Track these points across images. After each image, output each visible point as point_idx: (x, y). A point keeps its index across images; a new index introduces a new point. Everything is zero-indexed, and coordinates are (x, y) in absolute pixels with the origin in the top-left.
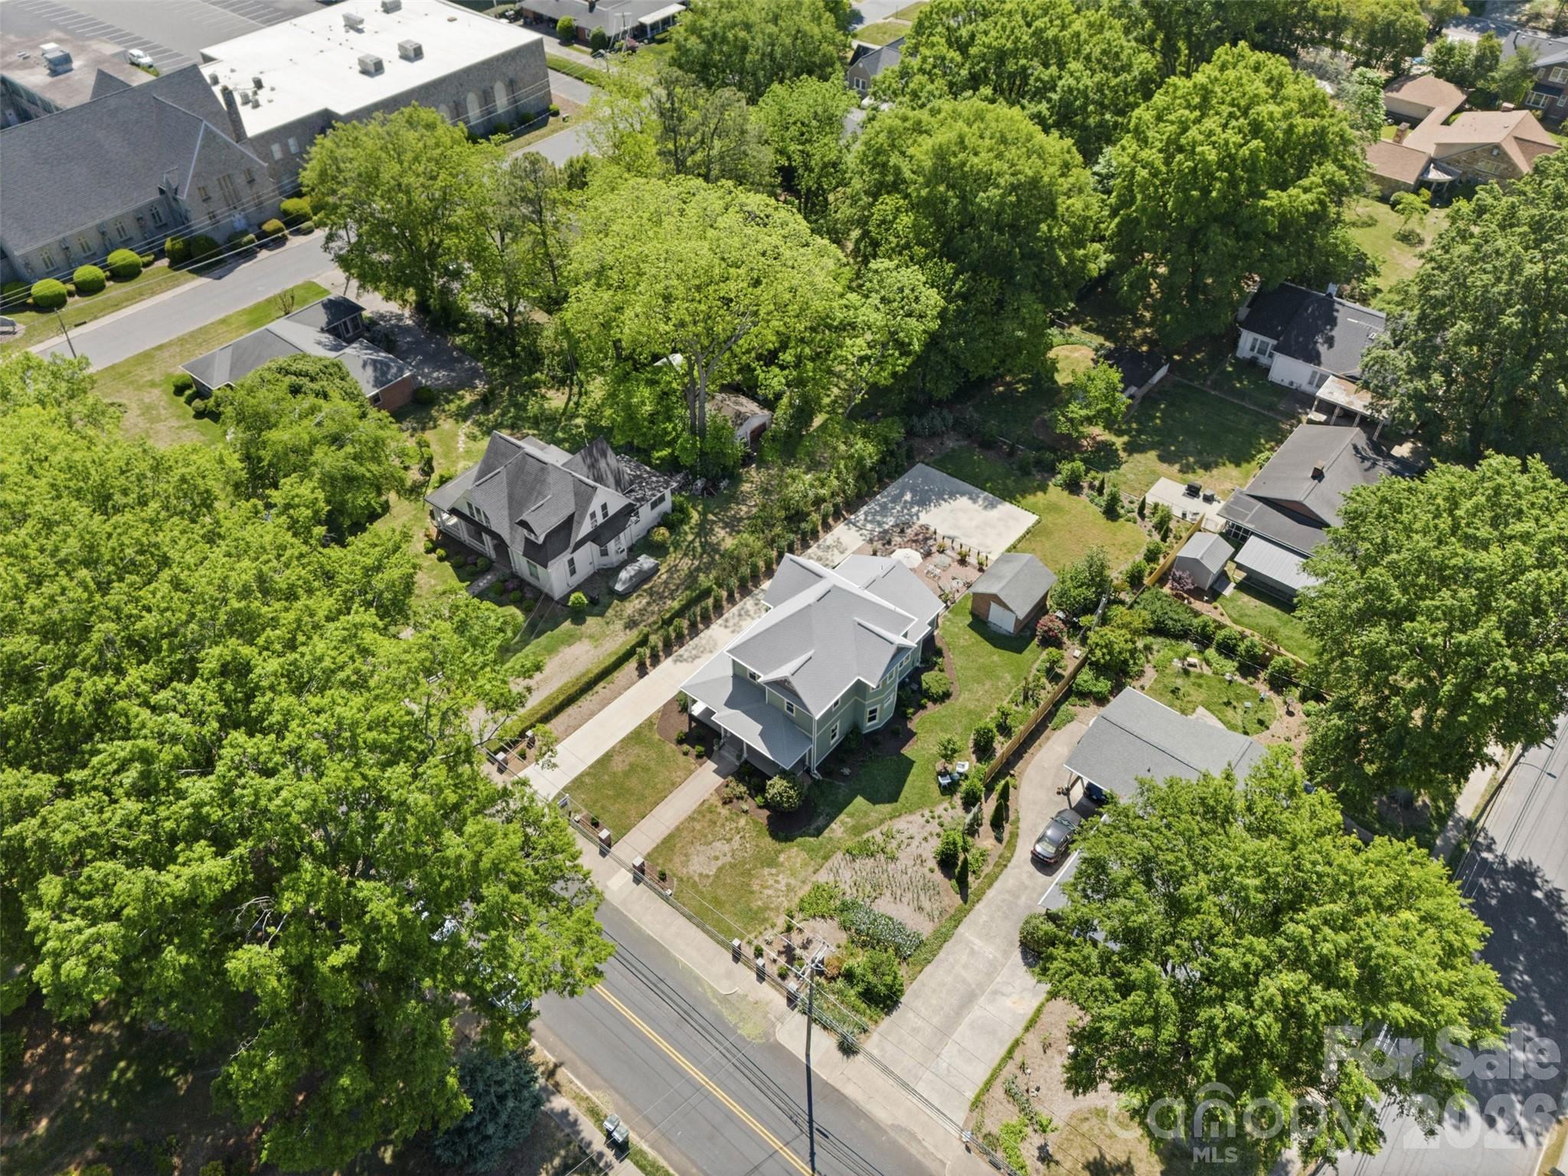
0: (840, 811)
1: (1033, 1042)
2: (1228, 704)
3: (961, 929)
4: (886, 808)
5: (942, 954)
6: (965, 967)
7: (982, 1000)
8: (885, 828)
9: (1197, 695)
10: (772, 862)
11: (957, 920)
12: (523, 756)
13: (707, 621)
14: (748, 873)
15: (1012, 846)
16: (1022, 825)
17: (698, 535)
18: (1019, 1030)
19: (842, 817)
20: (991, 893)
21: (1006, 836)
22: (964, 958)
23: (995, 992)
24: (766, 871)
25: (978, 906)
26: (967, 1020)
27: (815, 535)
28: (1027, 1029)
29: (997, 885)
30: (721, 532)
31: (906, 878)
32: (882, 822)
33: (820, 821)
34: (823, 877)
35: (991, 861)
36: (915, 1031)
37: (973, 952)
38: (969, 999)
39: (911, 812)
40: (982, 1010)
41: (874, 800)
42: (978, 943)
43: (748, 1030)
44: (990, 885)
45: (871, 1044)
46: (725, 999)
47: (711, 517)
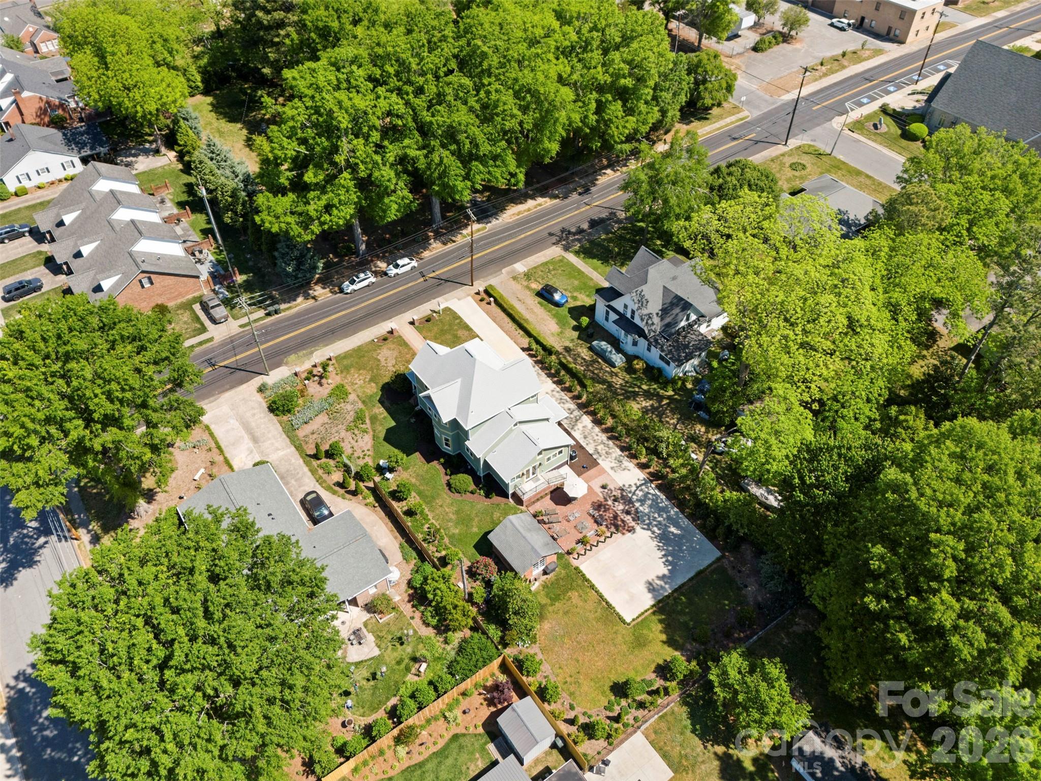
0: (389, 413)
1: (219, 459)
2: (374, 676)
3: (293, 449)
4: (382, 435)
5: (284, 436)
6: (272, 444)
7: (251, 445)
8: (370, 430)
9: (392, 656)
10: (372, 380)
11: (299, 448)
12: (482, 300)
13: (559, 383)
14: (372, 369)
15: (328, 488)
16: (340, 499)
17: (645, 391)
18: (227, 455)
19: (386, 414)
20: (306, 469)
21: (337, 488)
22: (277, 445)
23: (251, 452)
24: (368, 377)
25: (301, 461)
26: (246, 436)
27: (633, 456)
28: (225, 458)
29: (309, 474)
30: (647, 404)
31: (334, 431)
32: (374, 431)
33: (387, 403)
34: (352, 397)
35: (325, 476)
36: (254, 415)
37: (278, 449)
38: (255, 440)
39: (374, 446)
40: (247, 443)
41: (389, 431)
42: (281, 453)
43: (293, 357)
44: (311, 470)
45: (258, 397)
46: (312, 353)
47: (665, 402)
